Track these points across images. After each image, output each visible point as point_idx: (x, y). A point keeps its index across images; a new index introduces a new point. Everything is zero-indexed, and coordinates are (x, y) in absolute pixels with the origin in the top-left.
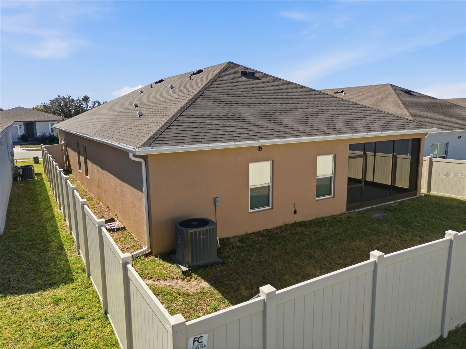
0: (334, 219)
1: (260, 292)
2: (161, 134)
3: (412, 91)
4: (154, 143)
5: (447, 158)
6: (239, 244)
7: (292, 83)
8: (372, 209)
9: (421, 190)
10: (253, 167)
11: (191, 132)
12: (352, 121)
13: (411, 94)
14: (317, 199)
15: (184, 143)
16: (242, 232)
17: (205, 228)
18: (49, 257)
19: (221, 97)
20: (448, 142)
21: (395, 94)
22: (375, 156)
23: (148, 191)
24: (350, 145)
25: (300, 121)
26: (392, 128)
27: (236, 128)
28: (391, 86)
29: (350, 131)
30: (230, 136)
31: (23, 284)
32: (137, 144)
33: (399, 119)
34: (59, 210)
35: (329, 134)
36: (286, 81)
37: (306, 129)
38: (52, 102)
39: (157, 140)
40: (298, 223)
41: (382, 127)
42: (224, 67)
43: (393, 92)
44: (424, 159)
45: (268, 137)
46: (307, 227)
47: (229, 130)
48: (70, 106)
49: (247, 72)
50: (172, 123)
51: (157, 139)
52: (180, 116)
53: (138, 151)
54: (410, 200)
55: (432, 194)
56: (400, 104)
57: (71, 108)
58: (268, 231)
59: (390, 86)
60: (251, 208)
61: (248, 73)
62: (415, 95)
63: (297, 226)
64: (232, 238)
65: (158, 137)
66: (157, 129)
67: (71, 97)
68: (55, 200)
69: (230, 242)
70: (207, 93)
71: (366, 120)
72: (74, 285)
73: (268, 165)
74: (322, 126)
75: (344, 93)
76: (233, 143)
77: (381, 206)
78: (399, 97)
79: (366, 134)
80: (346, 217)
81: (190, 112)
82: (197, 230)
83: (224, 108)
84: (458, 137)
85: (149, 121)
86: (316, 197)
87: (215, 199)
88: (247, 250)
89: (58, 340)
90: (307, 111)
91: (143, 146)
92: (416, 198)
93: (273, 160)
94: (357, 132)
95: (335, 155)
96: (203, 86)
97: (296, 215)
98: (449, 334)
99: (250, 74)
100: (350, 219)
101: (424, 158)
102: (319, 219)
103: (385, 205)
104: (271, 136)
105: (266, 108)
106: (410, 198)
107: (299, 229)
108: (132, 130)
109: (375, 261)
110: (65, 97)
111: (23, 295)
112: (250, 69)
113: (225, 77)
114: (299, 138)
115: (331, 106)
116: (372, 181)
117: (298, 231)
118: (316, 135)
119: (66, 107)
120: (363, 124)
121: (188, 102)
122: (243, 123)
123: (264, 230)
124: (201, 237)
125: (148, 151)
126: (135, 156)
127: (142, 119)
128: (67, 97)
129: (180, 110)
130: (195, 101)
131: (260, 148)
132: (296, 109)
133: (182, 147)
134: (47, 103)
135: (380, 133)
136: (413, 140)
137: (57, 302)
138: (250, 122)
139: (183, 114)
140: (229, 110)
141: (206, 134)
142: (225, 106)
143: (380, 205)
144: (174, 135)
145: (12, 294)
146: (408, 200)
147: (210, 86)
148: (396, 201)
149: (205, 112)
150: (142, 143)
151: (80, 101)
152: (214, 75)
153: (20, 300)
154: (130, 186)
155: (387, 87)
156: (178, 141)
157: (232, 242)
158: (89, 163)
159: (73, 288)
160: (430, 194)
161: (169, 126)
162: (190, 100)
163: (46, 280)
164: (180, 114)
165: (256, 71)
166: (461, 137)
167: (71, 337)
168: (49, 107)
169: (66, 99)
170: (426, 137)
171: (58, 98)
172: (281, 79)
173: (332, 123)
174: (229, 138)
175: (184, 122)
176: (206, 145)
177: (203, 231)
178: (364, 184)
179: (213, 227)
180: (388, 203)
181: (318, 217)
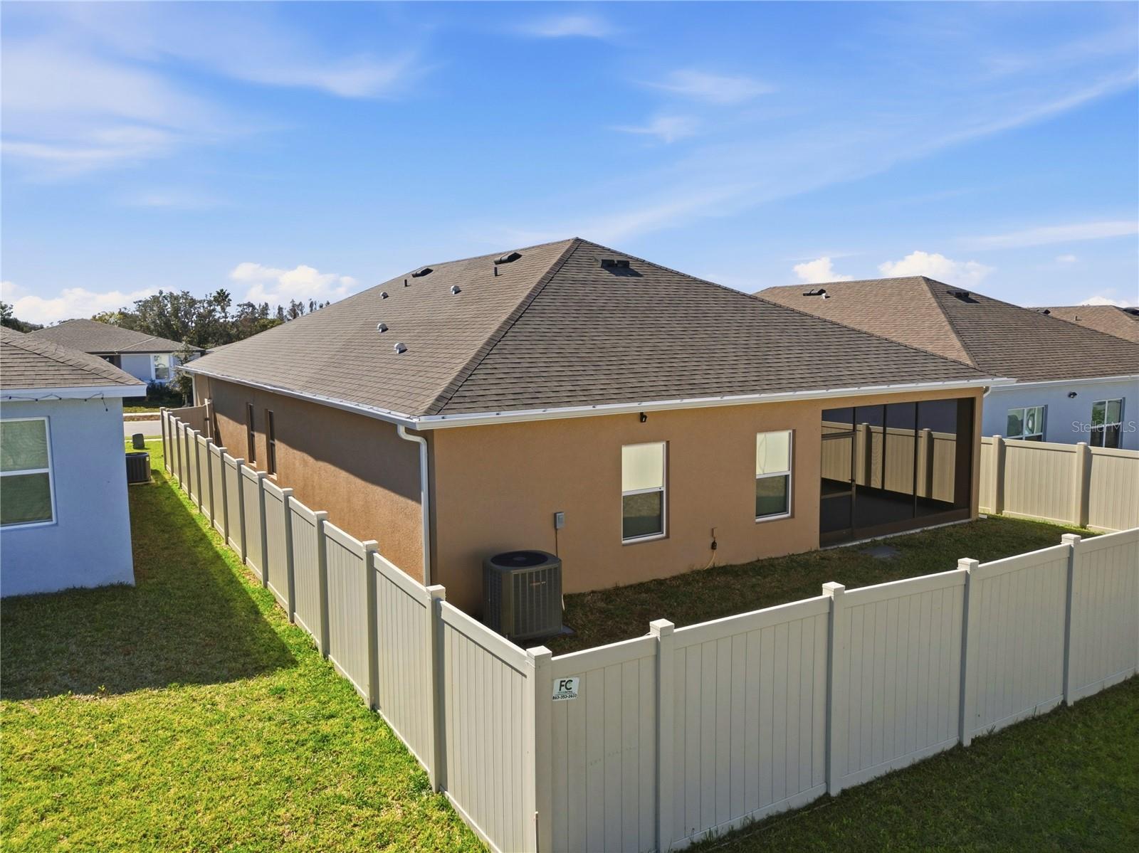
0: (792, 561)
1: (651, 628)
2: (457, 391)
3: (973, 294)
4: (447, 407)
5: (1045, 441)
6: (602, 605)
7: (706, 283)
8: (874, 544)
9: (979, 507)
10: (630, 454)
11: (511, 386)
12: (829, 362)
13: (970, 299)
14: (758, 520)
15: (501, 408)
16: (607, 583)
17: (540, 568)
18: (237, 626)
19: (565, 315)
20: (1046, 406)
21: (933, 300)
22: (884, 433)
23: (431, 500)
24: (823, 411)
25: (722, 363)
26: (911, 378)
27: (596, 377)
28: (925, 281)
29: (822, 383)
30: (586, 393)
31: (205, 669)
32: (414, 409)
33: (927, 357)
34: (224, 544)
35: (781, 389)
36: (695, 280)
37: (733, 380)
38: (143, 306)
39: (450, 402)
40: (720, 568)
41: (889, 375)
42: (567, 251)
43: (929, 295)
44: (982, 441)
45: (659, 396)
46: (738, 575)
47: (584, 382)
48: (186, 315)
49: (613, 261)
50: (475, 370)
51: (450, 399)
52: (488, 354)
53: (419, 423)
54: (954, 526)
55: (1008, 516)
56: (943, 322)
57: (188, 319)
58: (660, 582)
59: (923, 282)
60: (626, 536)
61: (616, 262)
62: (978, 302)
63: (718, 574)
64: (589, 594)
65: (452, 397)
66: (448, 382)
67: (190, 294)
68: (210, 526)
69: (585, 602)
70: (536, 308)
71: (859, 361)
72: (301, 670)
73: (658, 449)
74: (766, 373)
75: (824, 294)
76: (590, 408)
77: (894, 537)
78: (942, 306)
79: (856, 389)
80: (818, 557)
81: (506, 347)
82: (527, 570)
83: (570, 338)
84: (1070, 396)
85: (425, 364)
86: (757, 516)
87: (555, 515)
88: (617, 616)
89: (303, 745)
90: (737, 343)
91: (428, 412)
92: (970, 522)
93: (668, 440)
94: (836, 386)
95: (794, 431)
96: (527, 293)
97: (715, 551)
98: (973, 741)
99: (619, 265)
100: (826, 562)
101: (984, 439)
102: (762, 560)
103: (901, 536)
104: (664, 393)
105: (655, 337)
106: (956, 522)
107: (721, 580)
108: (393, 382)
109: (830, 597)
110: (175, 294)
111: (212, 686)
112: (621, 254)
113: (570, 272)
114: (719, 398)
115: (786, 331)
116: (880, 487)
117: (719, 582)
118: (753, 391)
119: (177, 317)
120: (851, 369)
121: (500, 327)
122: (610, 367)
123: (651, 582)
124: (534, 584)
125: (435, 422)
126: (410, 431)
127: (407, 358)
128: (180, 294)
129: (487, 343)
130: (514, 324)
131: (643, 417)
132: (714, 340)
133: (498, 414)
134: (132, 309)
135: (886, 387)
136: (960, 400)
137: (280, 693)
138: (623, 367)
139: (492, 352)
140: (581, 342)
141: (540, 390)
142: (573, 334)
143: (892, 536)
144: (482, 393)
145: (192, 683)
146: (952, 526)
147: (540, 292)
148: (925, 529)
149: (534, 347)
150: (426, 406)
151: (210, 303)
152: (547, 269)
153: (210, 693)
154: (387, 491)
155: (919, 284)
156: (490, 404)
157: (588, 601)
158: (280, 448)
159: (300, 675)
160: (1003, 516)
161: (471, 375)
162: (506, 322)
163: (245, 664)
164: (487, 352)
165: (631, 258)
166: (1075, 394)
167: (324, 742)
168: (137, 317)
169: (177, 298)
170: (985, 395)
171: (159, 295)
172: (684, 275)
173: (788, 368)
174: (584, 399)
175: (497, 366)
176: (540, 411)
177: (537, 573)
178: (857, 493)
179: (556, 565)
180: (908, 532)
181: (760, 558)
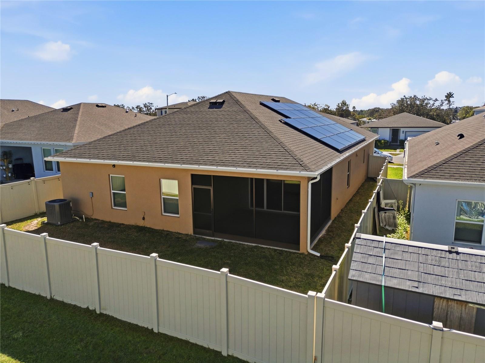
40: (146, 227)
60: (115, 206)
86: (164, 212)
87: (90, 193)
95: (178, 181)
97: (144, 221)
131: (114, 166)
181: (164, 230)
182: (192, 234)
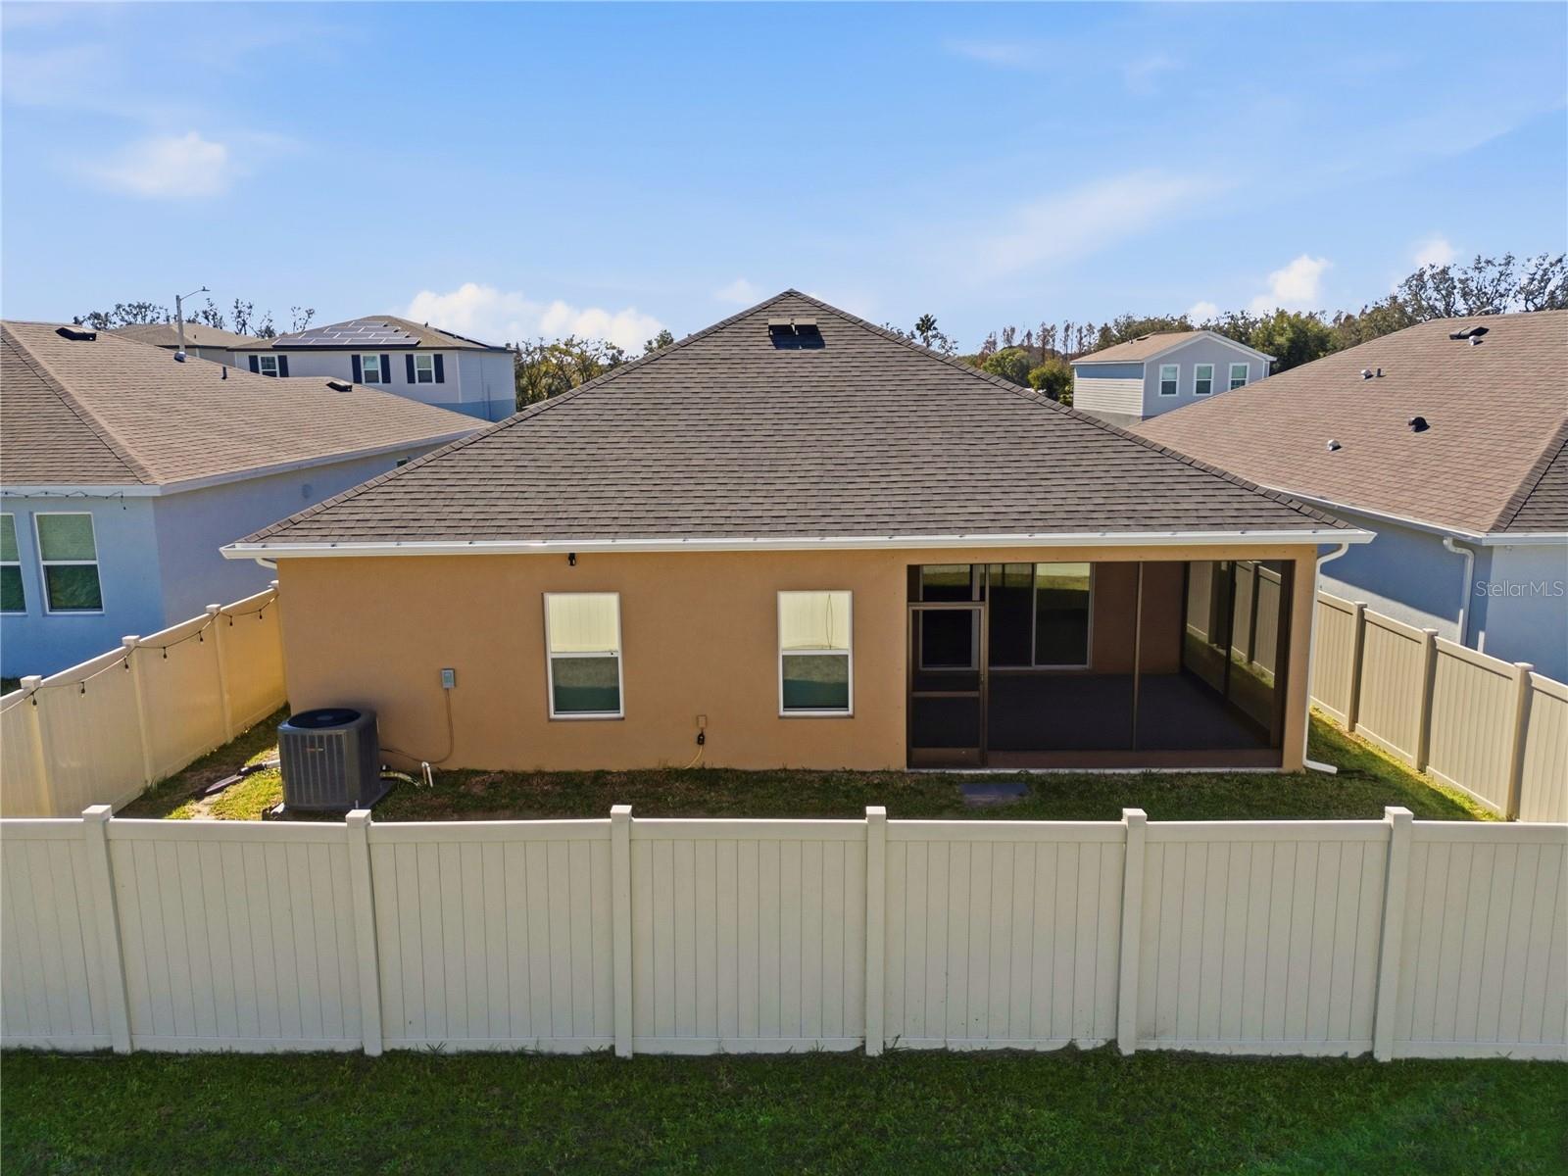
4: (279, 533)
14: (784, 713)
15: (343, 538)
24: (910, 566)
39: (293, 526)
40: (710, 770)
49: (790, 326)
50: (376, 486)
51: (296, 524)
58: (600, 775)
60: (560, 709)
61: (793, 328)
65: (301, 521)
69: (470, 781)
76: (468, 542)
86: (785, 708)
93: (619, 591)
95: (853, 593)
97: (702, 748)
102: (788, 771)
125: (253, 551)
131: (572, 559)
133: (333, 545)
148: (1154, 770)
157: (474, 781)
161: (361, 494)
181: (788, 767)
182: (905, 769)
